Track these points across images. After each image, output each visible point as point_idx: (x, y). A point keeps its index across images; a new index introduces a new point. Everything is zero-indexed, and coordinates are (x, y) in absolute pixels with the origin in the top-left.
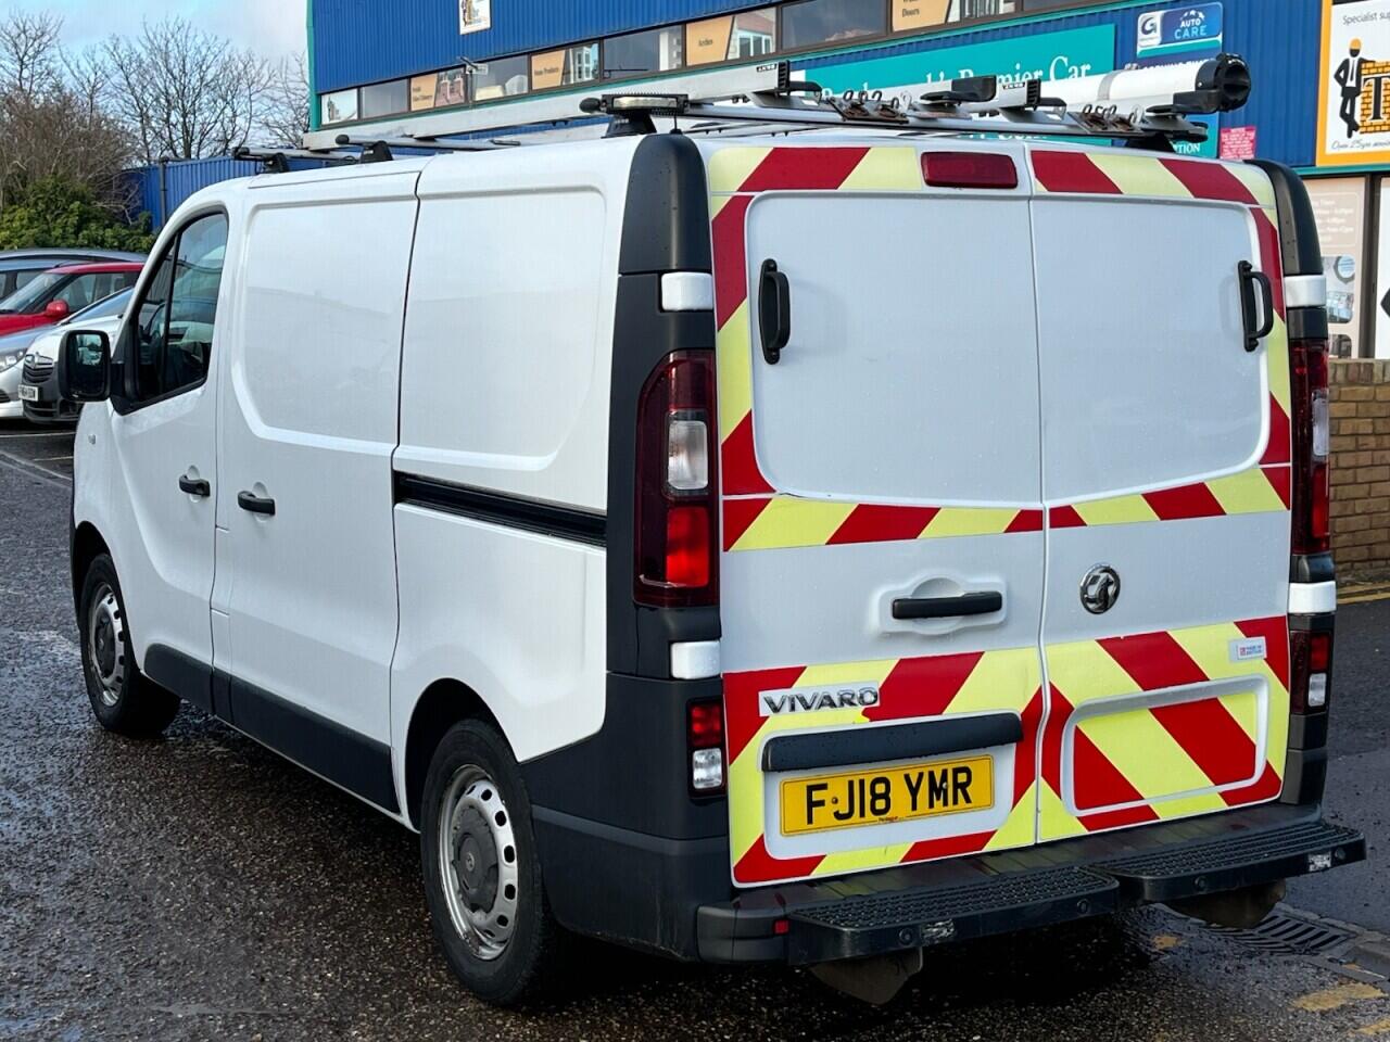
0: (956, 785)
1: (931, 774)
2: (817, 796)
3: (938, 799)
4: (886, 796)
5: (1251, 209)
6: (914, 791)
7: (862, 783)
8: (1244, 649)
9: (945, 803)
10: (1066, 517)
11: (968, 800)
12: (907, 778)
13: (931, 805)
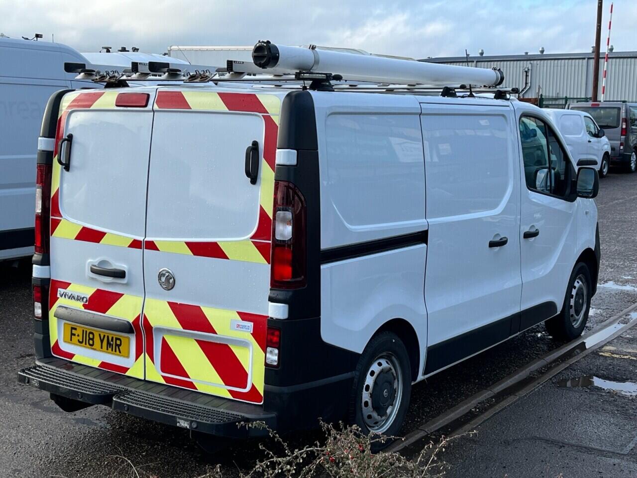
0: (116, 345)
1: (108, 337)
2: (74, 332)
3: (110, 347)
4: (93, 339)
5: (263, 116)
6: (102, 341)
7: (86, 331)
8: (239, 325)
9: (112, 350)
10: (151, 246)
11: (120, 352)
12: (100, 335)
13: (107, 349)
